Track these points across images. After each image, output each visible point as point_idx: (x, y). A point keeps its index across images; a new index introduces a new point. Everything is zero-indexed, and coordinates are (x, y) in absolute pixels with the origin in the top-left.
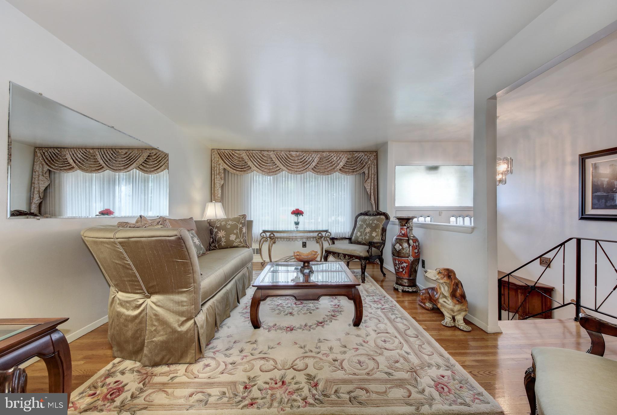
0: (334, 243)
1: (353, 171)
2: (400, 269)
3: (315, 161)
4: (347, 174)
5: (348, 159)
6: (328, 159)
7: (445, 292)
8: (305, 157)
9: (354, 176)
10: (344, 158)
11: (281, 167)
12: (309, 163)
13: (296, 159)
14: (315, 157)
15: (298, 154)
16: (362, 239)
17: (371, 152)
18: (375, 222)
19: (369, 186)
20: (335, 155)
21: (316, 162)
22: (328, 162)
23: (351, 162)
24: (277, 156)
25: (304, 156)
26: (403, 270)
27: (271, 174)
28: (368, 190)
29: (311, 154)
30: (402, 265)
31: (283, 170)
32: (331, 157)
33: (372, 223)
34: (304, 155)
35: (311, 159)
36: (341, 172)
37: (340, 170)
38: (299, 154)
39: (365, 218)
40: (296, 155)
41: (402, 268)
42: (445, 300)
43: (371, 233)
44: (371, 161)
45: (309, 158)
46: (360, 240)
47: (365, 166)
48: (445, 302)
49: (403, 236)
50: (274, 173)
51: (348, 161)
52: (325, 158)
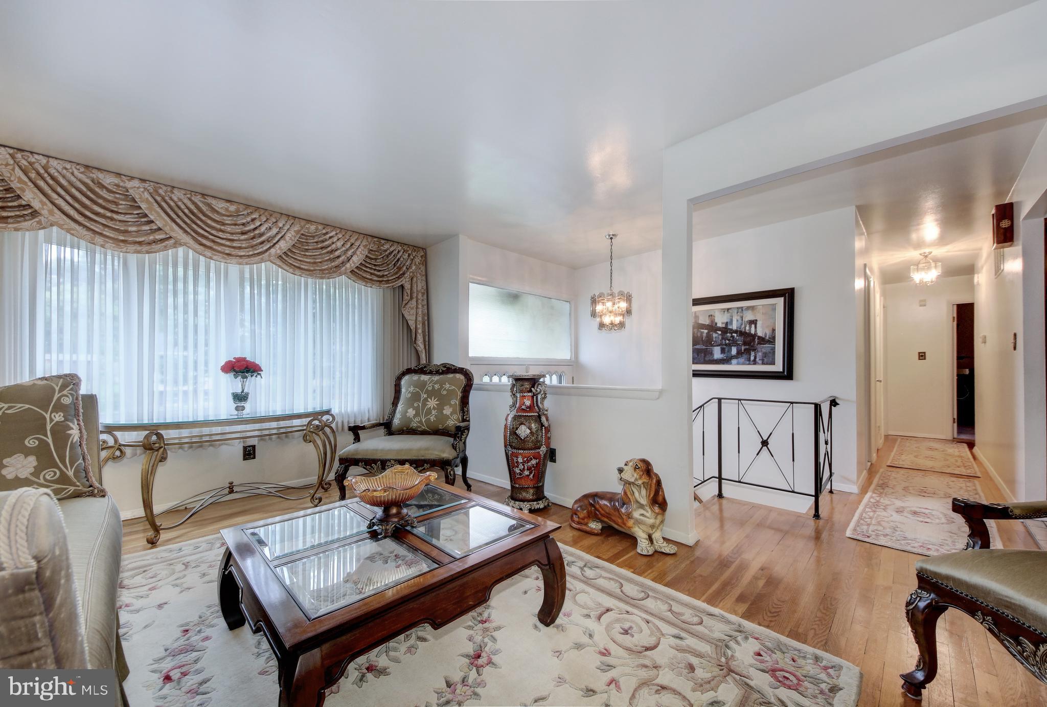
0: (357, 439)
1: (381, 280)
2: (526, 471)
3: (287, 238)
4: (369, 285)
5: (369, 253)
6: (323, 241)
7: (641, 498)
8: (258, 224)
9: (381, 290)
10: (362, 247)
11: (173, 234)
12: (268, 241)
13: (228, 220)
14: (286, 228)
15: (233, 208)
16: (421, 422)
17: (416, 248)
18: (447, 386)
19: (414, 315)
20: (340, 236)
21: (291, 243)
22: (322, 248)
23: (376, 259)
24: (159, 199)
25: (253, 220)
26: (531, 473)
27: (132, 248)
28: (412, 324)
29: (275, 218)
30: (529, 464)
31: (177, 244)
32: (331, 238)
33: (439, 390)
34: (254, 216)
35: (275, 231)
36: (354, 278)
37: (352, 272)
38: (237, 211)
39: (422, 379)
40: (227, 210)
41: (529, 469)
42: (642, 512)
43: (440, 408)
44: (415, 264)
45: (270, 228)
46: (414, 425)
47: (404, 274)
48: (642, 515)
49: (528, 410)
50: (145, 248)
51: (369, 255)
52: (313, 237)
